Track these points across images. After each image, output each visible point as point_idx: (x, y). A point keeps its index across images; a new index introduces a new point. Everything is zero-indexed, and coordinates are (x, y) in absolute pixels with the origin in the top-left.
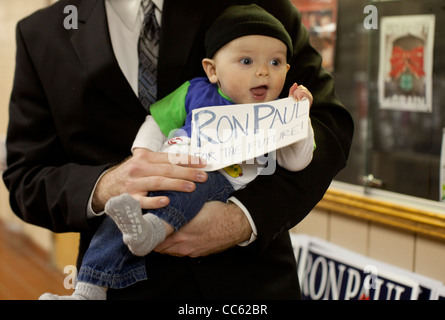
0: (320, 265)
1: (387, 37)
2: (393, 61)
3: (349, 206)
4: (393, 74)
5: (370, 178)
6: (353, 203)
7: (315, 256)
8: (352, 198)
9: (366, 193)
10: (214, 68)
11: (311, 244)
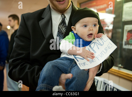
0: (106, 86)
1: (126, 30)
2: (127, 36)
3: (114, 72)
4: (127, 40)
5: (120, 65)
6: (115, 71)
7: (105, 84)
8: (115, 70)
9: (119, 69)
10: (75, 29)
11: (104, 81)
